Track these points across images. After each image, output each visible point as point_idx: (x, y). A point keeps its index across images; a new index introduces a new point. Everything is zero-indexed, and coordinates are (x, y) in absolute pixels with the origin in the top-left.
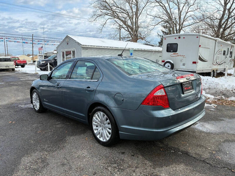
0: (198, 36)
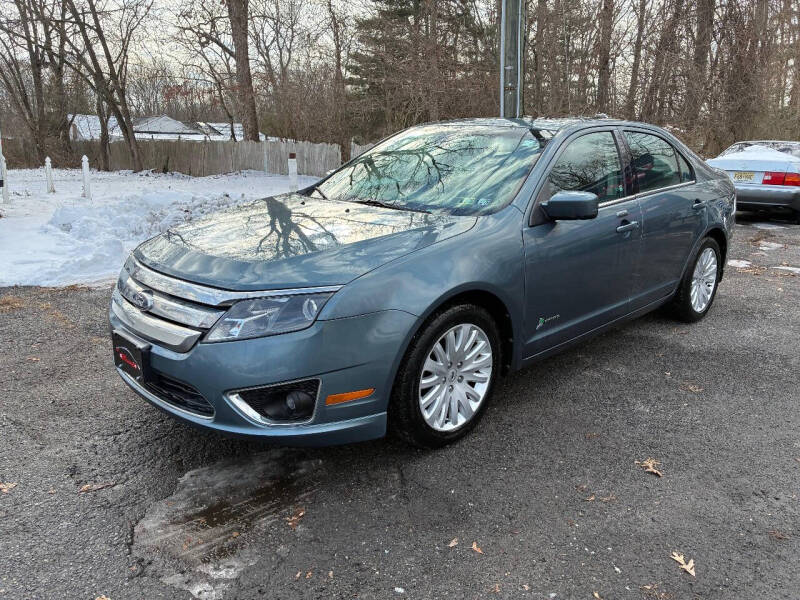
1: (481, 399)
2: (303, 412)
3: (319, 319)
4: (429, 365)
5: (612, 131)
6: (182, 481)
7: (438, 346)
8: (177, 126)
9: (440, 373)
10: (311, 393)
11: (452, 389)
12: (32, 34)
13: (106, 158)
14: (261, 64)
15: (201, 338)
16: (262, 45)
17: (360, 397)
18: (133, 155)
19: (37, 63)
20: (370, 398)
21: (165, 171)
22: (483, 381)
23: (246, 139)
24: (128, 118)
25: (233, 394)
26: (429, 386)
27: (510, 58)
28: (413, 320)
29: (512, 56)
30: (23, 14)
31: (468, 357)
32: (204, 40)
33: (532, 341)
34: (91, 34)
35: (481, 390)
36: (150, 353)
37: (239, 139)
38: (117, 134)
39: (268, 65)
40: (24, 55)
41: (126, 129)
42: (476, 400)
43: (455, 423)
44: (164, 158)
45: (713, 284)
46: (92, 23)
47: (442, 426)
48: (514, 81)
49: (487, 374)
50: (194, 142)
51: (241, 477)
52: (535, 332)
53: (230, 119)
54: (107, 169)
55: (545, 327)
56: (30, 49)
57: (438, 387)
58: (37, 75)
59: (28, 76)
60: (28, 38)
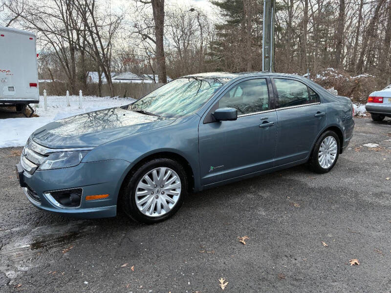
0: (31, 37)
1: (175, 203)
2: (76, 203)
3: (82, 161)
4: (141, 185)
5: (266, 79)
6: (33, 230)
7: (146, 177)
8: (134, 76)
9: (149, 190)
10: (79, 194)
11: (157, 197)
12: (71, 36)
13: (100, 91)
14: (175, 47)
15: (37, 168)
16: (176, 39)
17: (102, 197)
18: (111, 89)
19: (73, 49)
20: (108, 198)
21: (125, 97)
22: (177, 194)
23: (159, 82)
24: (109, 73)
25: (47, 193)
26: (143, 195)
27: (267, 43)
28: (128, 164)
29: (268, 41)
30: (67, 27)
31: (166, 183)
32: (144, 37)
33: (205, 177)
34: (95, 36)
35: (176, 199)
36: (23, 175)
37: (157, 82)
38: (105, 80)
39: (179, 48)
40: (66, 45)
41: (108, 78)
42: (173, 204)
43: (160, 213)
44: (125, 91)
45: (335, 155)
46: (95, 31)
47: (151, 214)
48: (269, 53)
49: (179, 191)
50: (137, 84)
51: (59, 231)
52: (208, 173)
53: (154, 73)
54: (100, 96)
55: (214, 171)
56: (70, 43)
57: (148, 196)
58: (73, 54)
59: (69, 54)
60: (69, 38)
